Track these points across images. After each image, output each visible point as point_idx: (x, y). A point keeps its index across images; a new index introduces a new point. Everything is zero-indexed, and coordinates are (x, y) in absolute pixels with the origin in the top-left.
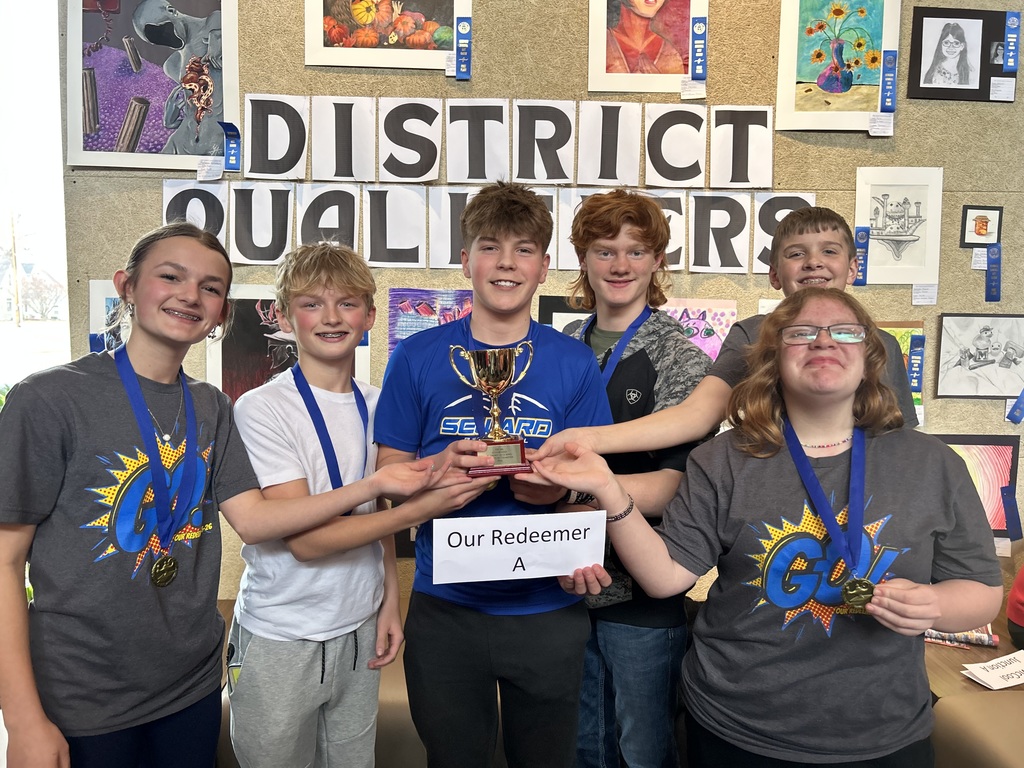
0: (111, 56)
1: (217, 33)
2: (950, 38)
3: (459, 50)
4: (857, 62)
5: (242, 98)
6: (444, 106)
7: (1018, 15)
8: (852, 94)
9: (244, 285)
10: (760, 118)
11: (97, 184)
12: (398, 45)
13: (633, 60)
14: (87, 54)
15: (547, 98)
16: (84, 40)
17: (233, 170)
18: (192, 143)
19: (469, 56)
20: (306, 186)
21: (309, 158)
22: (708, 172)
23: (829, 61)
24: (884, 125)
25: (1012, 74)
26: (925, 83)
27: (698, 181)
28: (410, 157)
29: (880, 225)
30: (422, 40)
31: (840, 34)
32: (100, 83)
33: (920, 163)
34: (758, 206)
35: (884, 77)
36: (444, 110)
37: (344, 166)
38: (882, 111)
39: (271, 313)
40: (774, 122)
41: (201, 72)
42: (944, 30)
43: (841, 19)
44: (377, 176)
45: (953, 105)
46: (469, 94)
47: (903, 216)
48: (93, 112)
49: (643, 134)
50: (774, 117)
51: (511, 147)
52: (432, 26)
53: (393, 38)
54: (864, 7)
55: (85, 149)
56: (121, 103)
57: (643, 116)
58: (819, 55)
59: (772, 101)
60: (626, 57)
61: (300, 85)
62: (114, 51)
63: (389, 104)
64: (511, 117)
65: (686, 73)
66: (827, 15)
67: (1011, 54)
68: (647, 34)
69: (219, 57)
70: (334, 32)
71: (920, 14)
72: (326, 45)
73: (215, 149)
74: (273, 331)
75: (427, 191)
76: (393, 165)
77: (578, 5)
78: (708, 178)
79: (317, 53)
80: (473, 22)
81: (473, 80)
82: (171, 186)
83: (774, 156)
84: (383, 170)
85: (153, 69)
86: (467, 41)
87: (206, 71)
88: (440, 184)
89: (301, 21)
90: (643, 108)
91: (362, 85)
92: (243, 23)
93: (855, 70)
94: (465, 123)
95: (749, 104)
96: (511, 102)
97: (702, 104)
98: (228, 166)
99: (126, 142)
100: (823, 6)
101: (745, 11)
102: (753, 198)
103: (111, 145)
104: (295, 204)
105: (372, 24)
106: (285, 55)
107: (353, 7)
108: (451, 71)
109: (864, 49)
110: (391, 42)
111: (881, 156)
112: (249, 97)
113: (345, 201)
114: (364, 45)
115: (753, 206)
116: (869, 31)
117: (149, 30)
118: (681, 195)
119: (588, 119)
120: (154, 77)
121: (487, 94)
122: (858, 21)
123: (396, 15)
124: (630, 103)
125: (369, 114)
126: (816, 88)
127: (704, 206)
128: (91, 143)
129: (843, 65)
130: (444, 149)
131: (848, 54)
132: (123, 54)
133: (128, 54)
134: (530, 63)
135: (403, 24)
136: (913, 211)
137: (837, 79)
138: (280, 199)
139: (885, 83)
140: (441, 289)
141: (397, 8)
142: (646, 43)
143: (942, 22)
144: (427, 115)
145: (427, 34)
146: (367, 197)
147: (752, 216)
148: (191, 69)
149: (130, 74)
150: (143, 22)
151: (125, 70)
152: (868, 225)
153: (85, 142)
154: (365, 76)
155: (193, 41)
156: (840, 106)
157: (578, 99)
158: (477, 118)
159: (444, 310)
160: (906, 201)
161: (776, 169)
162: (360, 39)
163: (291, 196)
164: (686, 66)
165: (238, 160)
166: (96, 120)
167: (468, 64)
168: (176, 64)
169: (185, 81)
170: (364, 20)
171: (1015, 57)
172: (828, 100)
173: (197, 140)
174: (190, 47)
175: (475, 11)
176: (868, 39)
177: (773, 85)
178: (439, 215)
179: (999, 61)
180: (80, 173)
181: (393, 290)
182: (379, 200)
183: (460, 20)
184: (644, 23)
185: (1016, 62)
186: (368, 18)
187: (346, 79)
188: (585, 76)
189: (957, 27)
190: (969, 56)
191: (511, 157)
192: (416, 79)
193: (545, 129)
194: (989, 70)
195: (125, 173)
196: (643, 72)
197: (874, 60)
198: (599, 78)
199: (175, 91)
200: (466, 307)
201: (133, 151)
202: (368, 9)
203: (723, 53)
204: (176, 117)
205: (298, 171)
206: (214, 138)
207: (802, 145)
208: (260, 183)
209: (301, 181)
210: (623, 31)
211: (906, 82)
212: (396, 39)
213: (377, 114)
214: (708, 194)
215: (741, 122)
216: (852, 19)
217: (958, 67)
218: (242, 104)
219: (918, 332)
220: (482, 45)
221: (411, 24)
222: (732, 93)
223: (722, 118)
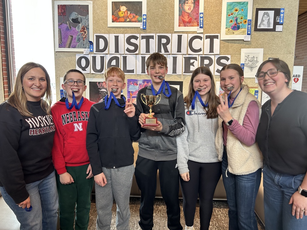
0: (65, 26)
1: (88, 20)
2: (266, 16)
3: (143, 22)
4: (241, 23)
5: (94, 35)
6: (140, 36)
7: (284, 9)
8: (240, 31)
9: (94, 78)
10: (217, 37)
11: (62, 55)
12: (129, 22)
13: (185, 24)
14: (59, 26)
15: (164, 33)
16: (59, 22)
17: (92, 51)
18: (82, 46)
19: (146, 24)
20: (108, 55)
21: (109, 48)
22: (204, 50)
23: (234, 22)
24: (248, 38)
25: (282, 24)
26: (259, 27)
27: (201, 53)
28: (132, 48)
29: (247, 63)
30: (135, 20)
31: (237, 16)
32: (62, 32)
33: (257, 47)
34: (216, 59)
35: (248, 26)
36: (140, 37)
37: (117, 50)
38: (247, 35)
39: (100, 85)
40: (220, 38)
41: (84, 29)
42: (264, 14)
43: (237, 12)
44: (124, 53)
45: (266, 33)
46: (146, 33)
47: (253, 61)
48: (61, 39)
49: (188, 41)
50: (220, 36)
51: (156, 45)
52: (137, 17)
53: (128, 20)
54: (243, 9)
55: (59, 47)
56: (66, 37)
57: (188, 37)
58: (231, 21)
59: (220, 33)
60: (183, 23)
61: (107, 31)
62: (65, 25)
63: (127, 35)
64: (156, 38)
65: (198, 26)
66: (233, 11)
67: (282, 19)
68: (189, 17)
69: (88, 25)
70: (114, 19)
71: (258, 10)
72: (112, 22)
73: (88, 47)
74: (101, 89)
75: (136, 56)
76: (128, 50)
77: (172, 10)
78: (203, 52)
79: (111, 24)
80: (147, 15)
81: (147, 29)
82: (78, 56)
83: (220, 46)
84: (126, 51)
85: (73, 29)
86: (145, 20)
87: (85, 29)
88: (139, 54)
89: (107, 16)
90: (188, 35)
91: (121, 31)
92: (94, 17)
93: (240, 25)
94: (145, 40)
95: (214, 33)
96: (156, 34)
97: (202, 34)
98: (91, 51)
99: (68, 46)
100: (233, 9)
101: (213, 11)
102: (215, 57)
103: (65, 46)
104: (106, 60)
105: (123, 17)
106: (103, 25)
107: (119, 13)
108: (142, 28)
109: (243, 19)
110: (128, 21)
111: (247, 46)
112: (95, 35)
113: (117, 59)
114: (121, 22)
115: (215, 59)
116: (244, 15)
117: (73, 20)
118: (197, 56)
119: (174, 38)
120: (74, 31)
121: (150, 33)
122: (241, 12)
123: (129, 14)
124: (184, 34)
125: (122, 38)
126: (230, 29)
127: (203, 59)
128: (60, 46)
129: (237, 23)
130: (140, 46)
131: (239, 21)
132: (67, 25)
133: (68, 25)
134: (160, 25)
135: (130, 16)
136: (255, 59)
137: (236, 27)
138: (102, 58)
139: (248, 28)
140: (139, 79)
141: (129, 13)
142: (188, 19)
143: (263, 12)
144: (136, 38)
145: (136, 19)
146: (122, 58)
147: (215, 61)
148: (82, 28)
149: (69, 30)
150: (71, 18)
151: (67, 29)
152: (244, 63)
153: (59, 46)
154: (121, 29)
155: (83, 22)
156: (237, 34)
157: (172, 33)
158: (148, 39)
159: (140, 84)
160: (254, 57)
161: (221, 49)
162: (120, 21)
163: (105, 57)
164: (198, 24)
165: (93, 49)
166: (61, 41)
167: (146, 25)
168: (79, 28)
169: (81, 31)
170: (121, 16)
171: (283, 20)
172: (234, 32)
173: (84, 45)
174: (82, 23)
175: (147, 13)
176: (244, 17)
177: (220, 29)
178: (139, 62)
179: (278, 21)
180: (58, 53)
181: (128, 80)
182: (125, 58)
183: (144, 15)
184: (188, 14)
185: (283, 21)
186: (122, 15)
187: (117, 30)
188: (174, 28)
189: (267, 13)
190: (270, 20)
191: (156, 47)
192: (133, 29)
193: (164, 41)
194: (276, 23)
195: (68, 53)
196: (188, 26)
197: (245, 22)
198: (177, 28)
199: (79, 34)
200: (145, 83)
201: (69, 48)
202: (122, 13)
203: (208, 21)
204: (79, 40)
205: (106, 52)
206: (87, 44)
207: (227, 43)
208: (98, 55)
209: (107, 54)
210: (183, 16)
211: (254, 27)
212: (129, 20)
213: (124, 38)
214: (204, 56)
215: (212, 38)
216: (240, 12)
217: (267, 23)
218: (94, 36)
219: (257, 89)
220: (149, 21)
221: (132, 16)
222: (209, 31)
223: (207, 37)
